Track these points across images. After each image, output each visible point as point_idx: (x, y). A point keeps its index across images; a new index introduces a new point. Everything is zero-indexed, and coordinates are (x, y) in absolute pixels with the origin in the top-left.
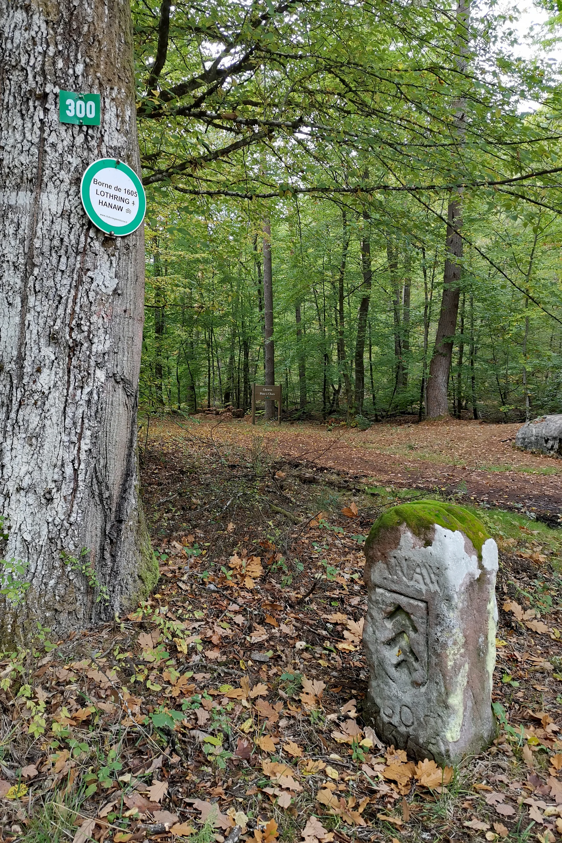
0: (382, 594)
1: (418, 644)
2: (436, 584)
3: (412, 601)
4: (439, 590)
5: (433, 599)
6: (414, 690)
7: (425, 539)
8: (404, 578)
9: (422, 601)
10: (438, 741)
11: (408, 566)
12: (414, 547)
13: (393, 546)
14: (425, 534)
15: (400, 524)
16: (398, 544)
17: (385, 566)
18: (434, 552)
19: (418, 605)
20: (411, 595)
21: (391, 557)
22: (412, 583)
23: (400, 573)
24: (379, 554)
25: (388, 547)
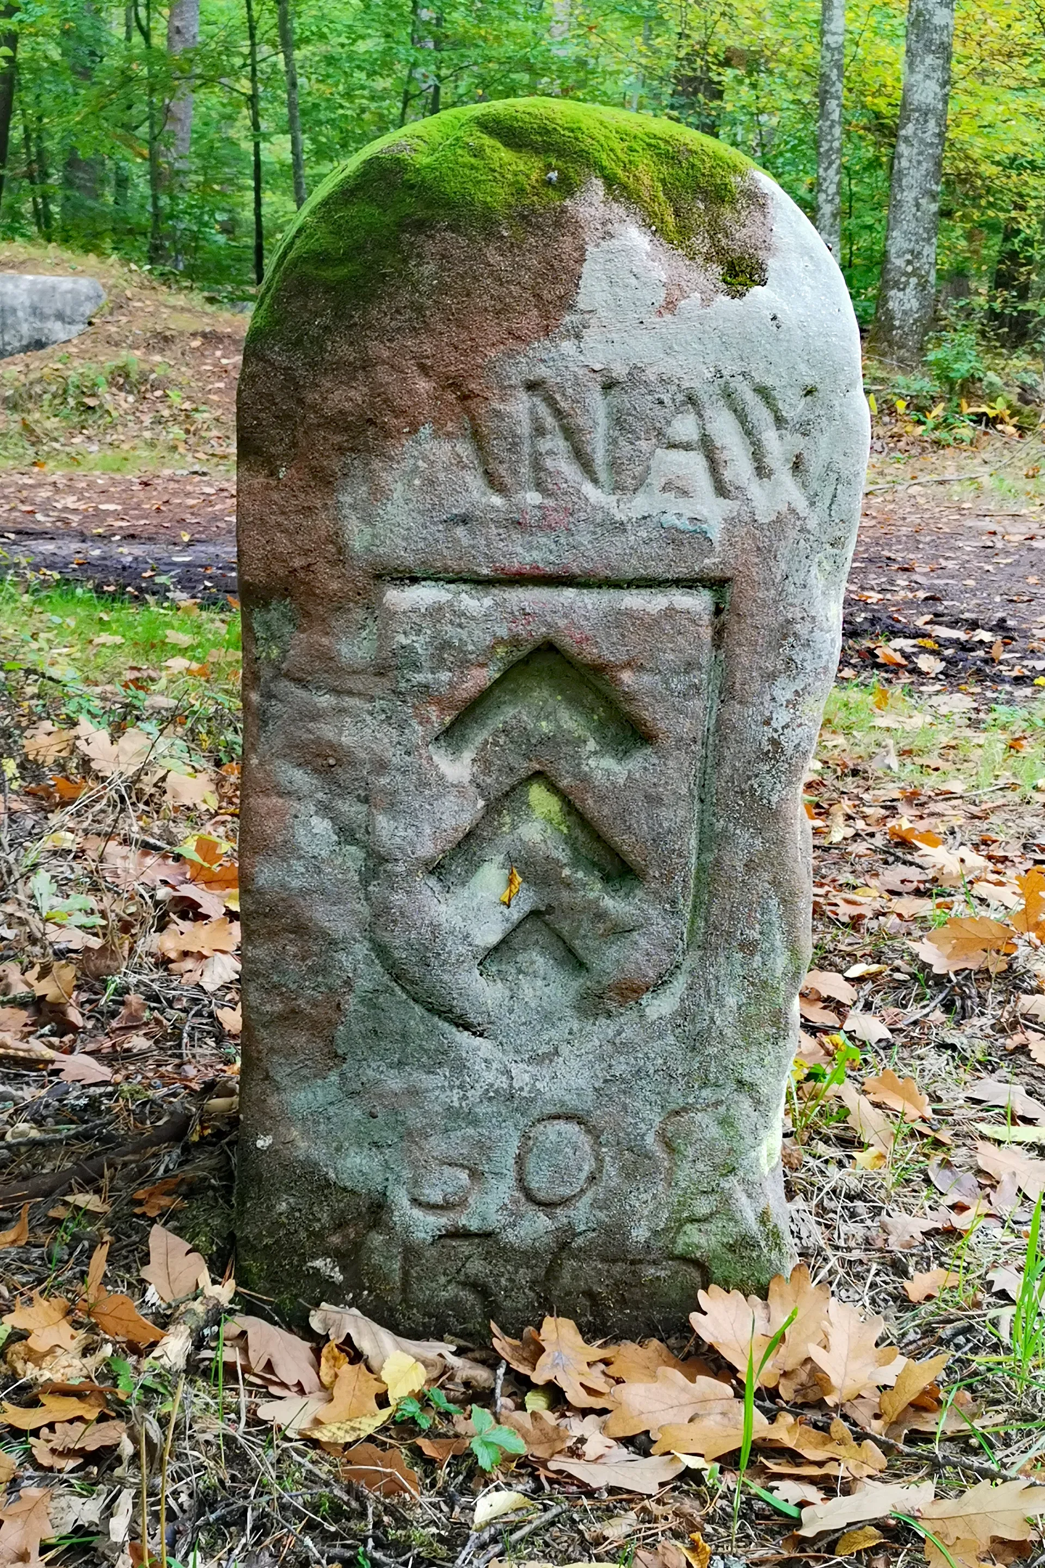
0: (435, 612)
1: (654, 800)
2: (784, 475)
3: (633, 600)
4: (801, 505)
5: (766, 553)
6: (603, 1029)
7: (718, 254)
8: (588, 489)
9: (688, 583)
10: (727, 1199)
11: (619, 421)
12: (670, 306)
13: (530, 320)
14: (715, 228)
15: (566, 187)
16: (566, 303)
17: (465, 449)
18: (790, 313)
19: (670, 612)
20: (631, 568)
21: (506, 391)
22: (640, 505)
23: (567, 469)
24: (423, 385)
25: (494, 330)
